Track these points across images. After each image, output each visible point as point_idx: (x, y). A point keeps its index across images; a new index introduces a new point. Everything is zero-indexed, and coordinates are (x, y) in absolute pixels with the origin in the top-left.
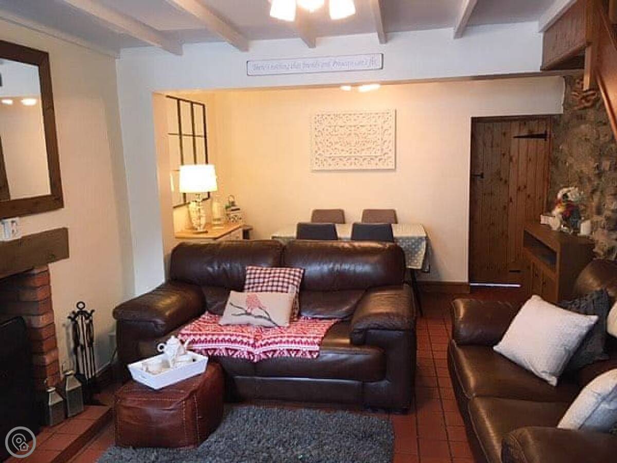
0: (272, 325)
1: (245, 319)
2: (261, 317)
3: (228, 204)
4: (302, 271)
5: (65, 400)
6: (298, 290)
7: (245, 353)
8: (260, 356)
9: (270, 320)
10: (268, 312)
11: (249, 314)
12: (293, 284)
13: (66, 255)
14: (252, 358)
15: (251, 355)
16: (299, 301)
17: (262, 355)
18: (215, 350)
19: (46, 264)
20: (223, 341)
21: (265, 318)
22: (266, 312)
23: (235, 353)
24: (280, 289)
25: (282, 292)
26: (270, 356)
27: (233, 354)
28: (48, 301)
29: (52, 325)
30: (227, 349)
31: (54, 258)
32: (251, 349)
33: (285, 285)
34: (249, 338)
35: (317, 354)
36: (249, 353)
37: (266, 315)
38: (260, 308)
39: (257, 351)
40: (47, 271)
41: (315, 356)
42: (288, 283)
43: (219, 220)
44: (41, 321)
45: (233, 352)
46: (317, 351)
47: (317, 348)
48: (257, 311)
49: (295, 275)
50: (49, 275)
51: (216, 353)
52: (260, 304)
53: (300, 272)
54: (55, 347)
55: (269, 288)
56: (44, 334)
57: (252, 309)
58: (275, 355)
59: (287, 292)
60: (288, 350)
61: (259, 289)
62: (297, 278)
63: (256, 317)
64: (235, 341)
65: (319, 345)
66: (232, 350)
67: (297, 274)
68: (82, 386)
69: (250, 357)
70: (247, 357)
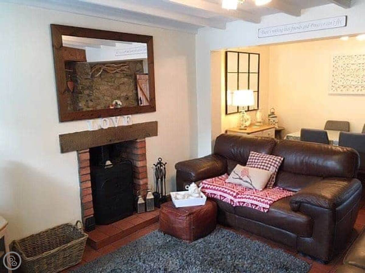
0: (252, 188)
1: (238, 181)
2: (247, 182)
3: (270, 113)
4: (282, 159)
5: (145, 203)
6: (277, 170)
7: (229, 200)
8: (236, 204)
9: (251, 184)
10: (252, 180)
11: (241, 179)
12: (274, 166)
13: (156, 134)
14: (232, 204)
15: (232, 202)
16: (276, 177)
17: (237, 203)
18: (215, 195)
19: (145, 138)
20: (220, 191)
21: (249, 183)
22: (251, 180)
23: (224, 198)
24: (265, 167)
25: (266, 169)
26: (241, 205)
27: (223, 199)
28: (144, 155)
29: (145, 167)
30: (220, 196)
31: (149, 135)
32: (232, 198)
33: (269, 165)
34: (234, 192)
35: (267, 210)
36: (231, 200)
37: (250, 181)
38: (248, 177)
39: (236, 200)
40: (145, 141)
41: (266, 211)
42: (271, 165)
43: (260, 122)
44: (139, 164)
45: (223, 198)
46: (267, 209)
47: (268, 207)
48: (245, 178)
49: (276, 161)
50: (145, 143)
51: (215, 197)
52: (248, 174)
53: (280, 159)
54: (146, 177)
55: (259, 166)
56: (140, 170)
57: (243, 177)
58: (244, 205)
59: (269, 170)
60: (252, 204)
61: (253, 166)
62: (277, 163)
63: (244, 181)
64: (226, 192)
65: (270, 205)
66: (223, 196)
67: (278, 160)
68: (154, 198)
69: (231, 203)
70: (230, 202)
